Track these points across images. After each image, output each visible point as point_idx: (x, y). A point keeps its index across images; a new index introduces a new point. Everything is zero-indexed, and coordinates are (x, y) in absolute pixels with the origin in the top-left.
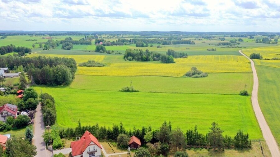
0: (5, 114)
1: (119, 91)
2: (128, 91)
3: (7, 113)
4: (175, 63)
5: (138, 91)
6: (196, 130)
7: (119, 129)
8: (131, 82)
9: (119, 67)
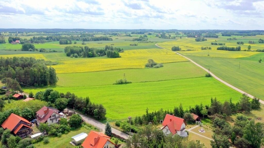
0: (53, 116)
1: (114, 84)
2: (121, 83)
3: (55, 116)
4: (120, 57)
5: (131, 83)
6: (231, 101)
7: (179, 110)
8: (124, 75)
9: (77, 64)
